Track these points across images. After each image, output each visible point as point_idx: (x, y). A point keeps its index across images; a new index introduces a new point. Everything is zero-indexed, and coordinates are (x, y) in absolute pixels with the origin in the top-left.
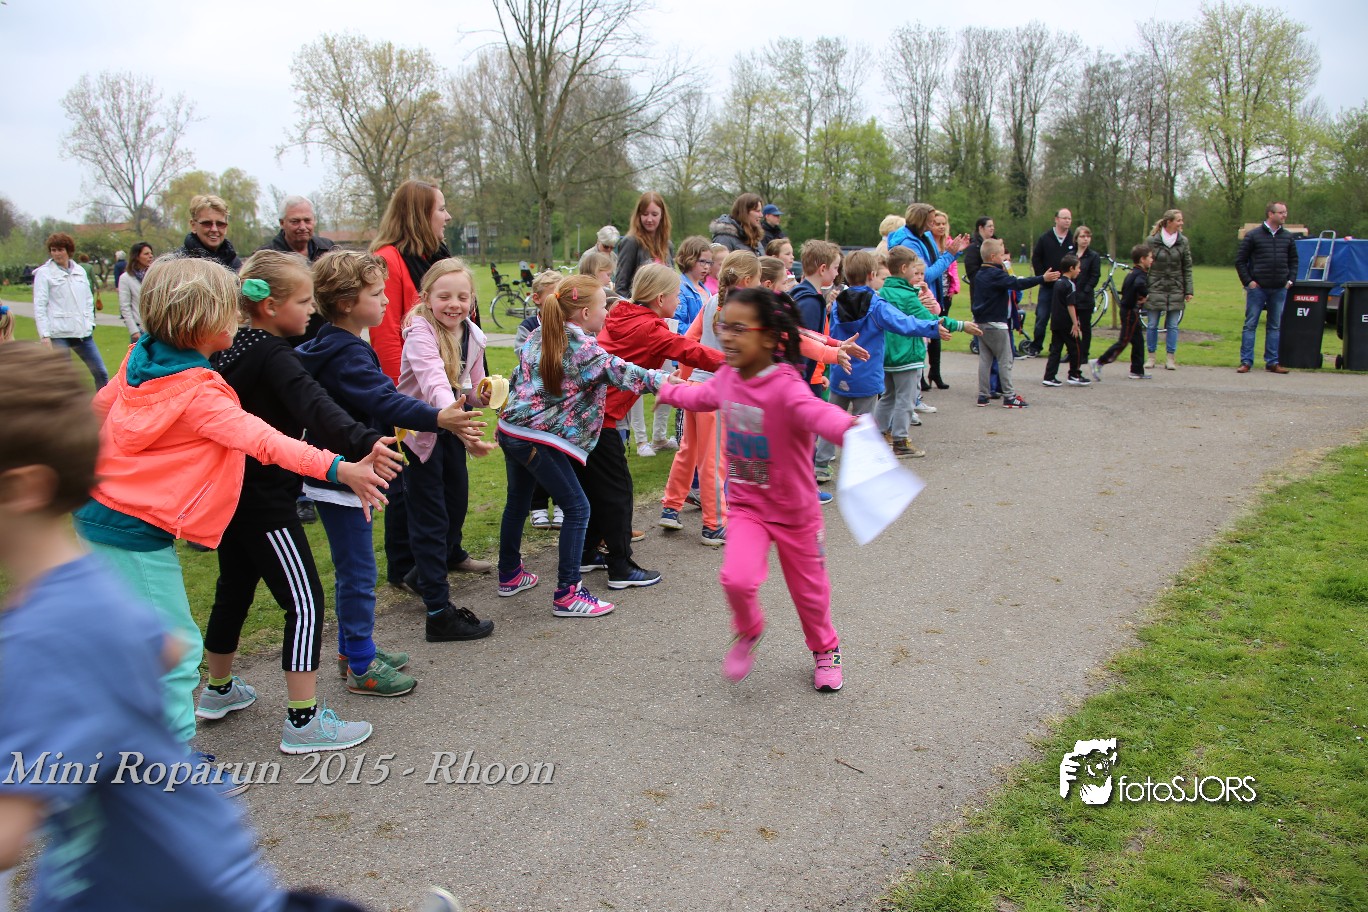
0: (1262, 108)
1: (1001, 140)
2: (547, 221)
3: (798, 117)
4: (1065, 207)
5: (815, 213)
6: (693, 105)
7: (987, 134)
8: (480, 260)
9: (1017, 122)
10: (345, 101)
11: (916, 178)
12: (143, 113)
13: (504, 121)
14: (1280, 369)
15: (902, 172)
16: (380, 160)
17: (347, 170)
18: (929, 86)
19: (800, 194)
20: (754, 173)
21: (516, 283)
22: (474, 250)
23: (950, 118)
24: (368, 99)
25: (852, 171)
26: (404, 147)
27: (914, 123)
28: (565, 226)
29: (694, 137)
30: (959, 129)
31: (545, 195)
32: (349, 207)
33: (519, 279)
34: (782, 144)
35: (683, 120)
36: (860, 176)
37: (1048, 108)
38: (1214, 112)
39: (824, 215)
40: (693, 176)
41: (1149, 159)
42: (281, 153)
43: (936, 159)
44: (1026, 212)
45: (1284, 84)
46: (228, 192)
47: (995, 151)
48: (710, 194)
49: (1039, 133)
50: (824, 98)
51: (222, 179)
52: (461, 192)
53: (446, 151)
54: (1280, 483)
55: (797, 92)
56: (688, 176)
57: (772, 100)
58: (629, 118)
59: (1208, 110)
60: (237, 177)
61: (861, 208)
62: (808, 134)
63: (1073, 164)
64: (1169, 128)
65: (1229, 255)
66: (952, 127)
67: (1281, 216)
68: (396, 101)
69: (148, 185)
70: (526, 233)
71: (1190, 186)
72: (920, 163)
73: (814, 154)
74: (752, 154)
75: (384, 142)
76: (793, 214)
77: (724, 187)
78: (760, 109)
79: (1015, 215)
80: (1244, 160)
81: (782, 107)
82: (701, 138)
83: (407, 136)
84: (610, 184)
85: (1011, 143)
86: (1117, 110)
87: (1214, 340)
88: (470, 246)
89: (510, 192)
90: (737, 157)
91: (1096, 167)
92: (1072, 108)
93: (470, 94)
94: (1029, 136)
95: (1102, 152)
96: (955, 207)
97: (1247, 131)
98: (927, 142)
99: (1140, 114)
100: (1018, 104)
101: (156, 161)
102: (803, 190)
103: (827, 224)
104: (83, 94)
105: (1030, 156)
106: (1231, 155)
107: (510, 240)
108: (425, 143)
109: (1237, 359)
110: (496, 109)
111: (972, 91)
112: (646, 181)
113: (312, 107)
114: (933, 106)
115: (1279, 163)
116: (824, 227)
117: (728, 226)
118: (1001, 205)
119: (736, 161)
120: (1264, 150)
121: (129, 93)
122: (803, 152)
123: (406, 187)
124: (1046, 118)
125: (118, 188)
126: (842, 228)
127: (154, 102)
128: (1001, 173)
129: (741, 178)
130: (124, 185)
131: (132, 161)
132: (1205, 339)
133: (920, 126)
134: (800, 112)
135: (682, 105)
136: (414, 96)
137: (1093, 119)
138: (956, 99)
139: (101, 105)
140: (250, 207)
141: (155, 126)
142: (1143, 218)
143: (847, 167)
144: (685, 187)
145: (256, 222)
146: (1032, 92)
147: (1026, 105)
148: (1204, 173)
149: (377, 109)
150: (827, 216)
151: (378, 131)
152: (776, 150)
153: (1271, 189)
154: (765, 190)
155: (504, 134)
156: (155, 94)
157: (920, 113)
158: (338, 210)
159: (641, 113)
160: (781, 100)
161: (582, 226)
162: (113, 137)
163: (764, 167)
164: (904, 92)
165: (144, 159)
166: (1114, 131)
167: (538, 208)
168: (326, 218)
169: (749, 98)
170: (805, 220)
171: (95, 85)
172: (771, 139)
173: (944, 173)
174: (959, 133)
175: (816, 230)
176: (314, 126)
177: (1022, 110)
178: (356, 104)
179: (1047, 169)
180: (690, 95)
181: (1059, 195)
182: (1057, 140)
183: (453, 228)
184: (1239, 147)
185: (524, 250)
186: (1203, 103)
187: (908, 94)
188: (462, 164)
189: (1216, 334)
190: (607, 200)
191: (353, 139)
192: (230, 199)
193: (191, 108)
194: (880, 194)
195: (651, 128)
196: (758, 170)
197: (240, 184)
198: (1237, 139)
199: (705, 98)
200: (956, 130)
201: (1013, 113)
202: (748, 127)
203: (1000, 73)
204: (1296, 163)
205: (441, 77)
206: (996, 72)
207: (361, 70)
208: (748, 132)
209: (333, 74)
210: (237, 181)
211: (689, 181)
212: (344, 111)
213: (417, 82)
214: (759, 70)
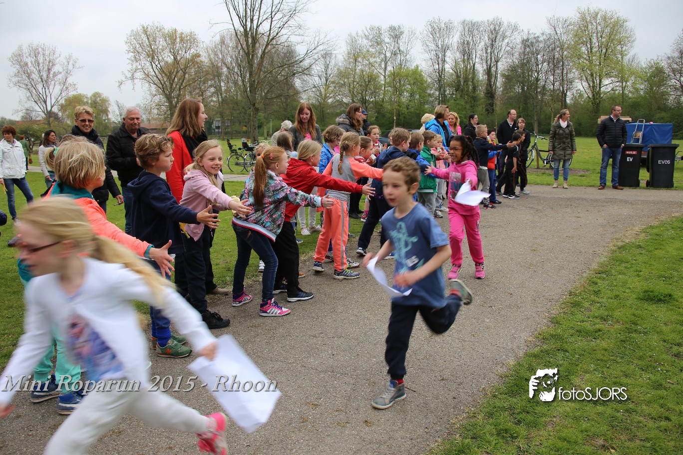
0: (608, 59)
1: (481, 75)
2: (255, 118)
3: (380, 65)
4: (513, 109)
5: (389, 113)
6: (328, 59)
7: (474, 73)
8: (222, 137)
9: (489, 67)
11: (439, 95)
12: (51, 64)
13: (233, 68)
14: (619, 187)
15: (432, 92)
16: (171, 88)
17: (154, 93)
18: (444, 49)
19: (382, 103)
20: (359, 93)
21: (240, 149)
22: (219, 133)
23: (456, 65)
24: (165, 57)
25: (407, 91)
26: (183, 81)
27: (438, 67)
28: (264, 120)
29: (328, 75)
30: (460, 70)
31: (254, 105)
32: (156, 111)
33: (241, 147)
34: (372, 79)
35: (323, 67)
36: (411, 94)
37: (504, 60)
38: (585, 61)
39: (393, 114)
40: (328, 95)
41: (553, 85)
42: (121, 84)
43: (449, 85)
44: (493, 111)
45: (619, 48)
46: (94, 104)
47: (478, 81)
48: (337, 104)
49: (499, 72)
50: (393, 55)
51: (91, 98)
52: (212, 103)
53: (204, 83)
54: (620, 244)
55: (379, 53)
56: (325, 95)
57: (367, 57)
58: (296, 66)
59: (582, 60)
60: (99, 96)
61: (412, 110)
62: (385, 73)
63: (516, 87)
64: (563, 69)
65: (594, 131)
66: (456, 69)
67: (618, 112)
68: (179, 58)
69: (54, 101)
70: (245, 124)
71: (574, 98)
72: (441, 88)
73: (388, 83)
74: (357, 84)
75: (173, 79)
76: (378, 113)
77: (343, 100)
78: (361, 61)
79: (488, 113)
80: (600, 85)
81: (372, 60)
82: (332, 76)
83: (184, 75)
84: (286, 99)
85: (485, 77)
86: (537, 60)
87: (587, 173)
88: (216, 130)
89: (237, 103)
90: (350, 85)
91: (527, 89)
92: (516, 59)
93: (216, 54)
94: (494, 74)
95: (531, 81)
96: (458, 109)
97: (601, 70)
98: (444, 77)
99: (549, 63)
100: (489, 58)
101: (58, 88)
102: (383, 101)
103: (395, 118)
104: (20, 55)
105: (495, 83)
106: (594, 82)
107: (237, 127)
108: (194, 79)
109: (598, 183)
110: (229, 61)
111: (466, 51)
112: (305, 97)
113: (137, 61)
114: (447, 59)
115: (617, 86)
116: (394, 120)
117: (345, 120)
118: (481, 109)
119: (349, 87)
120: (610, 80)
121: (44, 54)
122: (383, 82)
123: (185, 102)
124: (503, 65)
125: (38, 102)
126: (402, 120)
127: (56, 59)
128: (481, 92)
129: (352, 95)
130: (42, 101)
131: (45, 89)
132: (582, 173)
133: (440, 69)
134: (381, 62)
135: (322, 59)
136: (188, 56)
137: (526, 65)
138: (458, 55)
139: (29, 60)
140: (106, 112)
141: (57, 71)
142: (551, 114)
143: (405, 90)
144: (324, 100)
145: (108, 119)
146: (496, 52)
147: (493, 58)
148: (581, 91)
149: (169, 62)
150: (395, 114)
151: (170, 73)
152: (369, 81)
153: (613, 99)
154: (364, 101)
155: (233, 74)
156: (57, 55)
157: (440, 62)
158: (150, 113)
159: (301, 64)
160: (371, 57)
161: (273, 120)
162: (35, 76)
163: (363, 90)
164: (432, 52)
165: (51, 87)
166: (536, 71)
167: (251, 111)
168: (144, 117)
169: (355, 55)
170: (384, 116)
171: (26, 50)
172: (366, 76)
173: (453, 92)
174: (460, 72)
175: (390, 121)
176: (138, 71)
177: (491, 60)
178: (159, 59)
179: (503, 90)
180: (326, 54)
181: (510, 102)
182: (508, 75)
183: (208, 121)
184: (598, 78)
185: (244, 132)
186: (579, 57)
187: (435, 53)
188: (212, 90)
189: (588, 170)
190: (285, 107)
191: (157, 77)
192: (95, 108)
193: (75, 62)
194: (421, 103)
195: (307, 71)
196: (360, 92)
197: (100, 100)
198: (596, 74)
199: (334, 55)
200: (458, 71)
201: (487, 62)
202: (355, 70)
203: (480, 42)
204: (625, 86)
205: (202, 46)
206: (479, 41)
207: (161, 43)
208: (355, 73)
209: (147, 45)
210: (99, 99)
211: (326, 97)
212: (153, 63)
213: (190, 49)
214: (360, 42)
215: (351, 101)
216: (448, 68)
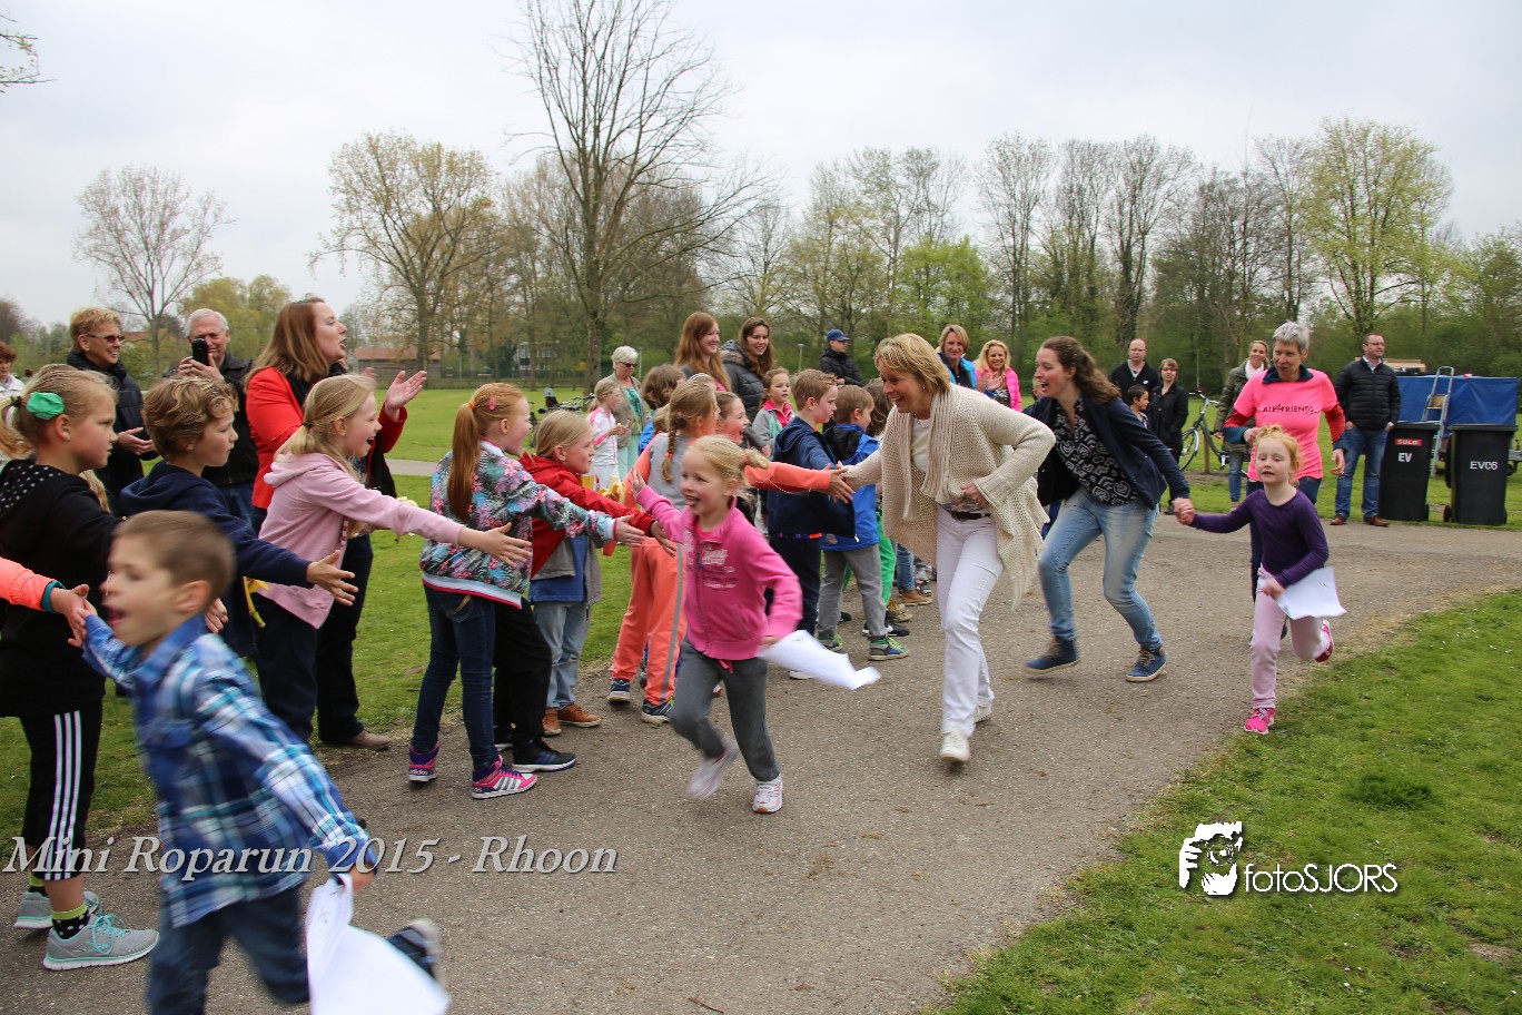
0: (1391, 232)
1: (1107, 263)
2: (596, 343)
3: (885, 235)
6: (770, 219)
7: (1092, 256)
8: (533, 385)
9: (1125, 245)
10: (387, 207)
11: (1014, 303)
12: (167, 213)
14: (1379, 520)
15: (998, 297)
16: (423, 271)
17: (387, 281)
18: (1029, 202)
19: (886, 318)
20: (835, 295)
22: (526, 373)
23: (1052, 237)
24: (414, 204)
25: (943, 294)
26: (451, 257)
27: (1012, 243)
29: (770, 254)
30: (1062, 251)
31: (595, 315)
32: (388, 321)
34: (866, 263)
35: (759, 236)
36: (952, 300)
37: (1158, 229)
38: (1339, 236)
40: (768, 297)
42: (315, 261)
43: (1035, 282)
45: (1415, 208)
46: (257, 302)
47: (1102, 275)
48: (790, 316)
49: (1149, 256)
50: (913, 214)
51: (251, 288)
52: (512, 309)
53: (498, 264)
55: (883, 207)
56: (763, 295)
57: (856, 215)
59: (1333, 233)
60: (268, 285)
62: (895, 253)
63: (1186, 291)
64: (1291, 251)
66: (1054, 247)
67: (1375, 348)
68: (444, 207)
69: (168, 291)
70: (583, 356)
71: (1315, 315)
72: (1019, 287)
73: (901, 275)
74: (833, 274)
75: (429, 250)
77: (802, 309)
78: (843, 225)
80: (1372, 288)
81: (867, 223)
82: (777, 256)
83: (455, 246)
84: (676, 304)
85: (1118, 266)
86: (1232, 232)
88: (522, 368)
89: (566, 310)
90: (816, 277)
91: (1211, 294)
92: (1184, 229)
93: (527, 203)
94: (1138, 259)
95: (1219, 277)
97: (1375, 256)
98: (1026, 264)
100: (1126, 223)
101: (179, 266)
102: (889, 314)
104: (102, 192)
105: (1139, 281)
106: (1358, 283)
107: (565, 363)
108: (475, 253)
110: (555, 218)
111: (1075, 207)
112: (717, 301)
113: (351, 212)
114: (1034, 225)
115: (1410, 293)
117: (733, 353)
118: (1106, 335)
119: (816, 281)
120: (1395, 277)
121: (153, 191)
122: (890, 273)
124: (1157, 239)
125: (135, 294)
127: (180, 201)
128: (1108, 300)
129: (820, 299)
130: (143, 291)
131: (152, 265)
133: (1018, 246)
134: (887, 229)
135: (757, 217)
136: (467, 201)
137: (1208, 242)
138: (1058, 218)
139: (122, 203)
141: (179, 228)
143: (938, 290)
146: (1142, 211)
147: (1135, 225)
148: (1330, 302)
149: (423, 216)
151: (422, 240)
152: (859, 270)
153: (1403, 319)
154: (847, 313)
156: (182, 192)
157: (1018, 232)
158: (376, 324)
159: (703, 227)
160: (865, 216)
162: (132, 238)
163: (846, 288)
164: (1001, 209)
165: (165, 262)
166: (1229, 255)
168: (364, 334)
169: (831, 213)
171: (115, 181)
172: (853, 258)
173: (1044, 297)
174: (1062, 255)
176: (353, 233)
177: (1131, 231)
178: (400, 209)
179: (1157, 297)
180: (767, 206)
181: (1169, 320)
182: (1168, 264)
183: (505, 348)
184: (1367, 274)
185: (580, 374)
186: (1327, 225)
187: (1006, 211)
188: (514, 279)
190: (673, 321)
191: (394, 247)
192: (258, 309)
193: (220, 209)
195: (715, 243)
196: (839, 291)
197: (271, 293)
198: (1364, 266)
199: (783, 213)
200: (1058, 252)
201: (1121, 234)
202: (830, 244)
203: (1107, 190)
204: (1429, 293)
205: (495, 183)
206: (1103, 189)
207: (407, 173)
208: (829, 250)
209: (375, 177)
210: (267, 291)
211: (764, 302)
212: (386, 217)
213: (468, 187)
214: (842, 183)
215: (818, 312)
216: (1036, 244)
